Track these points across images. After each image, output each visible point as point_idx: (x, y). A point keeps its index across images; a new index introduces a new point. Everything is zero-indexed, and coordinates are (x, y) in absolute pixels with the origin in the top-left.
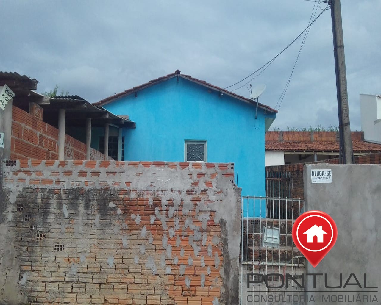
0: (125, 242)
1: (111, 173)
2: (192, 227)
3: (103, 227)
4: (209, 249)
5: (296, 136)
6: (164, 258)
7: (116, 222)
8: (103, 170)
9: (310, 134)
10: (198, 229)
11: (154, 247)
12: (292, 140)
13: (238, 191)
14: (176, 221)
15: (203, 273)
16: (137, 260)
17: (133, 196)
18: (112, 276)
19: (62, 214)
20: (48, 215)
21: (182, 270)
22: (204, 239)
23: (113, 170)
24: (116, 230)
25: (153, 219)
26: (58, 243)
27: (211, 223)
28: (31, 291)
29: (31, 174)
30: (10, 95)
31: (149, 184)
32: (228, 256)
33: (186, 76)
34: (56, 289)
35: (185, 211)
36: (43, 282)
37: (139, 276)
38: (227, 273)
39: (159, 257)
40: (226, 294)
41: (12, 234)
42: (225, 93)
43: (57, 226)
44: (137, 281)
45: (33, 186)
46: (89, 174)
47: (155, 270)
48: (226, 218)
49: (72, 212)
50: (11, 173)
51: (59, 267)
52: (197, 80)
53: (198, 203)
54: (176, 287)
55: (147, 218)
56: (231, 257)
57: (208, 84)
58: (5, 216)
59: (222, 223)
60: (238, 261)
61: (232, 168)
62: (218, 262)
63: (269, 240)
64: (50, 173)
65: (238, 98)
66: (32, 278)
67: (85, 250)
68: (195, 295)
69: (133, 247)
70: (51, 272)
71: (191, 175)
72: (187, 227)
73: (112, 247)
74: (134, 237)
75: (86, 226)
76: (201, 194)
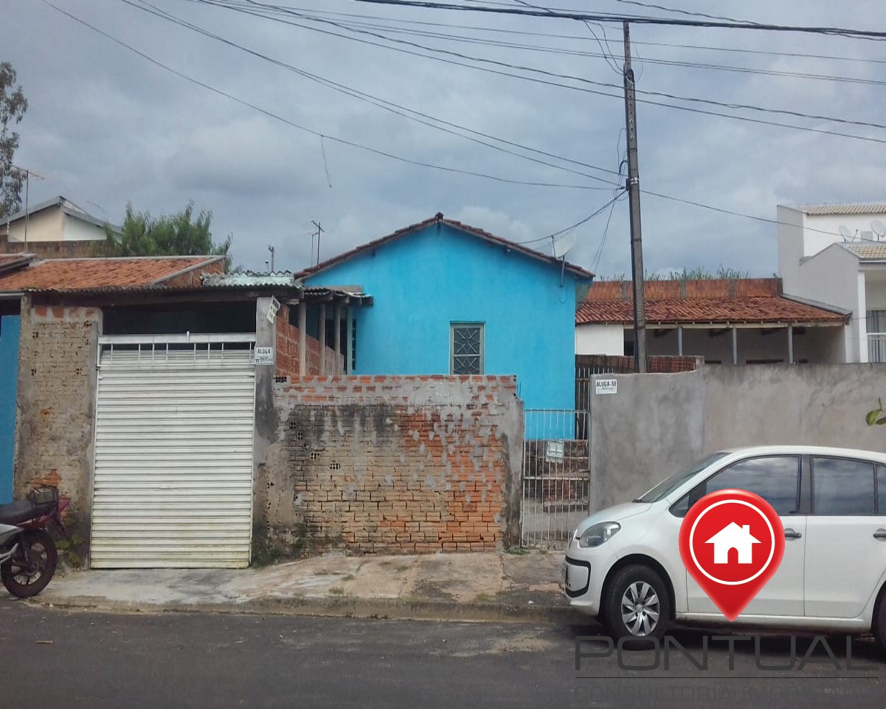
0: (402, 459)
1: (387, 388)
2: (473, 442)
3: (380, 444)
4: (491, 465)
5: (652, 289)
6: (443, 474)
7: (393, 439)
8: (378, 385)
9: (680, 286)
10: (478, 443)
11: (433, 464)
13: (521, 404)
14: (456, 436)
15: (484, 489)
16: (415, 477)
17: (411, 411)
18: (390, 494)
19: (337, 431)
20: (322, 433)
21: (462, 486)
22: (484, 454)
23: (390, 386)
24: (394, 447)
25: (431, 435)
26: (333, 461)
27: (493, 438)
28: (307, 511)
29: (303, 391)
30: (276, 305)
31: (427, 398)
32: (510, 471)
33: (453, 223)
34: (333, 508)
35: (465, 426)
36: (319, 501)
37: (418, 493)
38: (508, 488)
39: (438, 474)
40: (508, 509)
41: (285, 454)
42: (513, 247)
43: (333, 444)
44: (415, 498)
45: (305, 404)
46: (364, 389)
47: (434, 487)
48: (508, 433)
49: (347, 429)
50: (282, 390)
51: (335, 486)
52: (470, 228)
53: (478, 417)
54: (456, 504)
55: (425, 434)
56: (513, 471)
57: (487, 235)
58: (277, 434)
59: (504, 437)
60: (520, 475)
61: (515, 380)
62: (499, 477)
63: (551, 455)
64: (323, 389)
65: (534, 256)
66: (307, 498)
67: (362, 468)
68: (475, 511)
69: (411, 464)
70: (327, 491)
71: (471, 388)
72: (467, 443)
73: (390, 465)
74: (412, 453)
75: (362, 444)
76: (481, 408)
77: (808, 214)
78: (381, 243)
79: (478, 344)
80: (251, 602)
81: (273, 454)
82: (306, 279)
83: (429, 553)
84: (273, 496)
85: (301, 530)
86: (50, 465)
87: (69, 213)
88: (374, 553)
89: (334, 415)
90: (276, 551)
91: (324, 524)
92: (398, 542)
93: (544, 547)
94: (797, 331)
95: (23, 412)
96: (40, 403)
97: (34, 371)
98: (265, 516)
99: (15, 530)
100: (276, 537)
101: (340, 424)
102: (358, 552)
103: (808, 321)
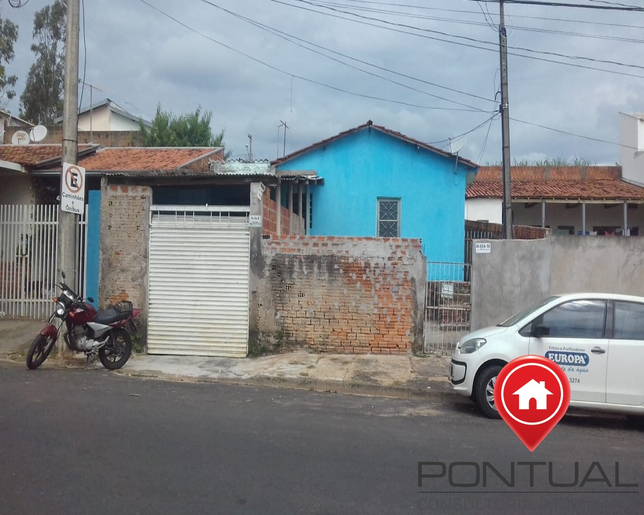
0: (345, 292)
1: (335, 244)
2: (392, 282)
3: (330, 282)
4: (404, 298)
5: (525, 172)
6: (372, 303)
7: (340, 279)
8: (329, 243)
9: (544, 170)
10: (396, 283)
11: (365, 296)
12: (519, 178)
13: (424, 258)
14: (381, 279)
15: (399, 313)
16: (354, 304)
17: (351, 260)
18: (337, 314)
19: (303, 272)
20: (293, 273)
21: (385, 311)
22: (400, 290)
23: (337, 243)
24: (339, 284)
25: (364, 277)
26: (300, 292)
27: (405, 280)
28: (283, 323)
29: (281, 245)
30: (263, 188)
31: (362, 252)
32: (416, 303)
33: (379, 127)
34: (300, 322)
35: (387, 271)
36: (291, 317)
37: (356, 315)
38: (415, 313)
39: (369, 302)
40: (415, 327)
41: (269, 286)
42: (422, 146)
43: (300, 280)
44: (354, 318)
45: (282, 253)
46: (320, 245)
47: (366, 311)
48: (415, 277)
49: (309, 271)
50: (267, 244)
51: (302, 308)
52: (391, 132)
53: (396, 266)
54: (380, 322)
55: (360, 276)
56: (419, 303)
57: (403, 136)
58: (264, 273)
59: (413, 280)
60: (423, 306)
61: (421, 242)
62: (409, 306)
63: (445, 292)
64: (293, 244)
66: (283, 315)
67: (318, 296)
68: (393, 328)
69: (352, 295)
70: (296, 311)
71: (391, 246)
72: (388, 282)
73: (337, 295)
74: (352, 289)
75: (319, 281)
76: (398, 260)
77: (641, 120)
78: (330, 141)
79: (397, 213)
80: (251, 379)
81: (261, 285)
82: (278, 165)
83: (362, 354)
84: (262, 312)
85: (280, 335)
86: (121, 287)
87: (115, 111)
88: (327, 352)
89: (300, 261)
90: (264, 348)
91: (294, 332)
92: (344, 346)
93: (439, 354)
94: (630, 206)
95: (104, 253)
96: (114, 247)
97: (110, 227)
98: (256, 325)
99: (108, 328)
100: (264, 339)
101: (304, 267)
102: (316, 351)
103: (639, 199)
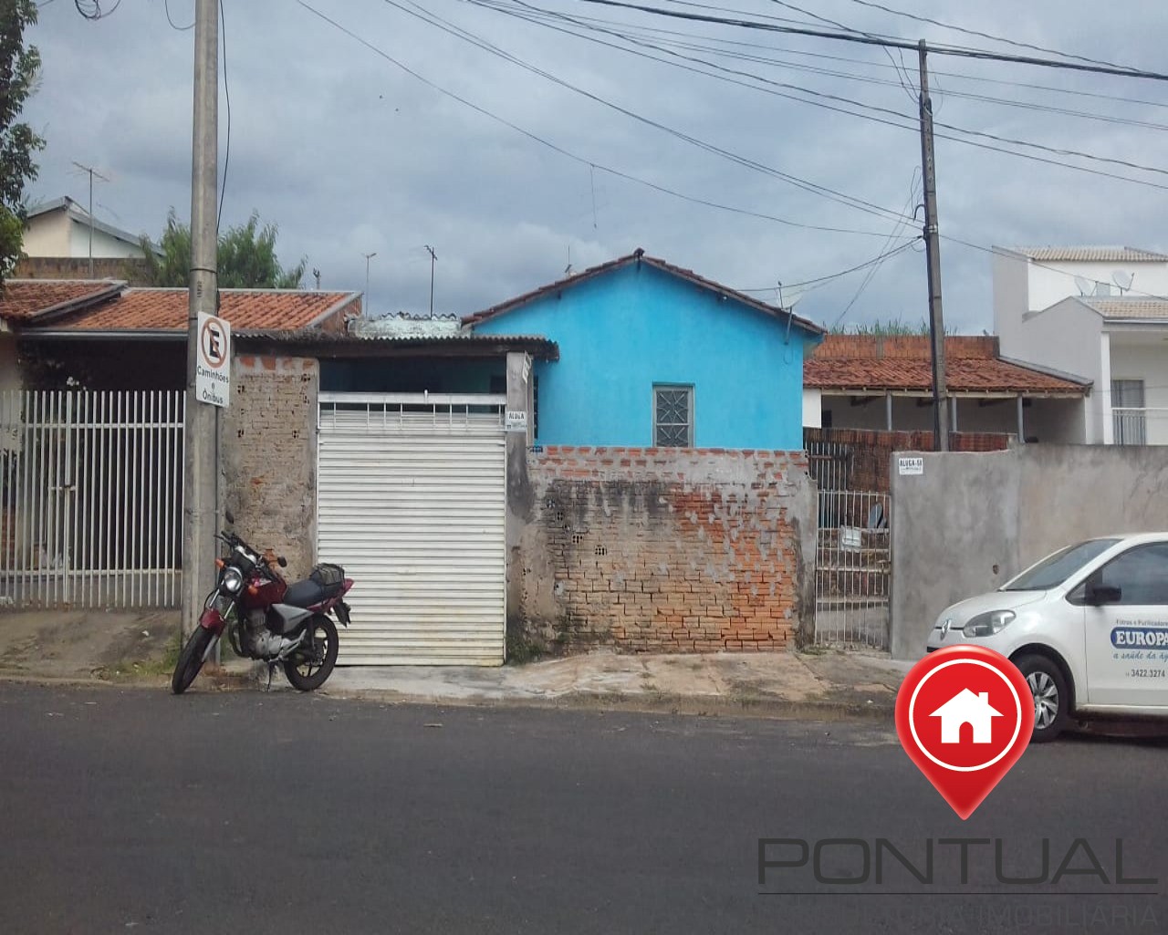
0: (678, 544)
1: (660, 462)
2: (759, 527)
3: (652, 527)
4: (779, 553)
5: (842, 345)
6: (725, 562)
7: (668, 521)
8: (649, 458)
9: (874, 342)
10: (766, 529)
11: (713, 551)
12: (834, 355)
13: (813, 484)
14: (740, 520)
15: (772, 581)
16: (694, 565)
17: (687, 490)
18: (665, 584)
19: (603, 511)
20: (586, 513)
21: (747, 577)
22: (772, 541)
23: (662, 460)
24: (668, 530)
25: (711, 518)
26: (599, 546)
27: (782, 522)
28: (569, 603)
29: (562, 463)
31: (706, 475)
32: (801, 561)
33: (657, 261)
34: (599, 600)
35: (750, 508)
36: (583, 592)
37: (696, 584)
38: (800, 579)
39: (720, 562)
40: (800, 604)
41: (543, 536)
43: (597, 526)
44: (694, 590)
45: (564, 477)
46: (633, 464)
47: (715, 578)
48: (799, 517)
49: (614, 509)
50: (537, 462)
51: (602, 574)
52: (677, 269)
53: (765, 498)
54: (740, 597)
55: (703, 516)
56: (805, 561)
57: (698, 278)
58: (533, 513)
59: (795, 522)
60: (813, 566)
61: (806, 456)
62: (789, 568)
63: (847, 543)
64: (585, 462)
66: (569, 587)
67: (631, 554)
68: (763, 606)
69: (689, 550)
70: (593, 580)
71: (757, 464)
72: (752, 527)
73: (664, 551)
74: (689, 538)
75: (632, 526)
76: (769, 488)
77: (1034, 259)
78: (568, 284)
79: (687, 410)
81: (529, 535)
83: (712, 652)
84: (530, 583)
85: (563, 624)
86: (263, 544)
87: (76, 218)
88: (647, 651)
89: (598, 492)
90: (535, 647)
91: (589, 618)
92: (677, 640)
93: (840, 647)
94: (1027, 402)
95: (229, 481)
96: (248, 470)
97: (241, 433)
98: (520, 607)
99: (304, 614)
100: (534, 631)
101: (606, 503)
102: (629, 650)
103: (1041, 390)
